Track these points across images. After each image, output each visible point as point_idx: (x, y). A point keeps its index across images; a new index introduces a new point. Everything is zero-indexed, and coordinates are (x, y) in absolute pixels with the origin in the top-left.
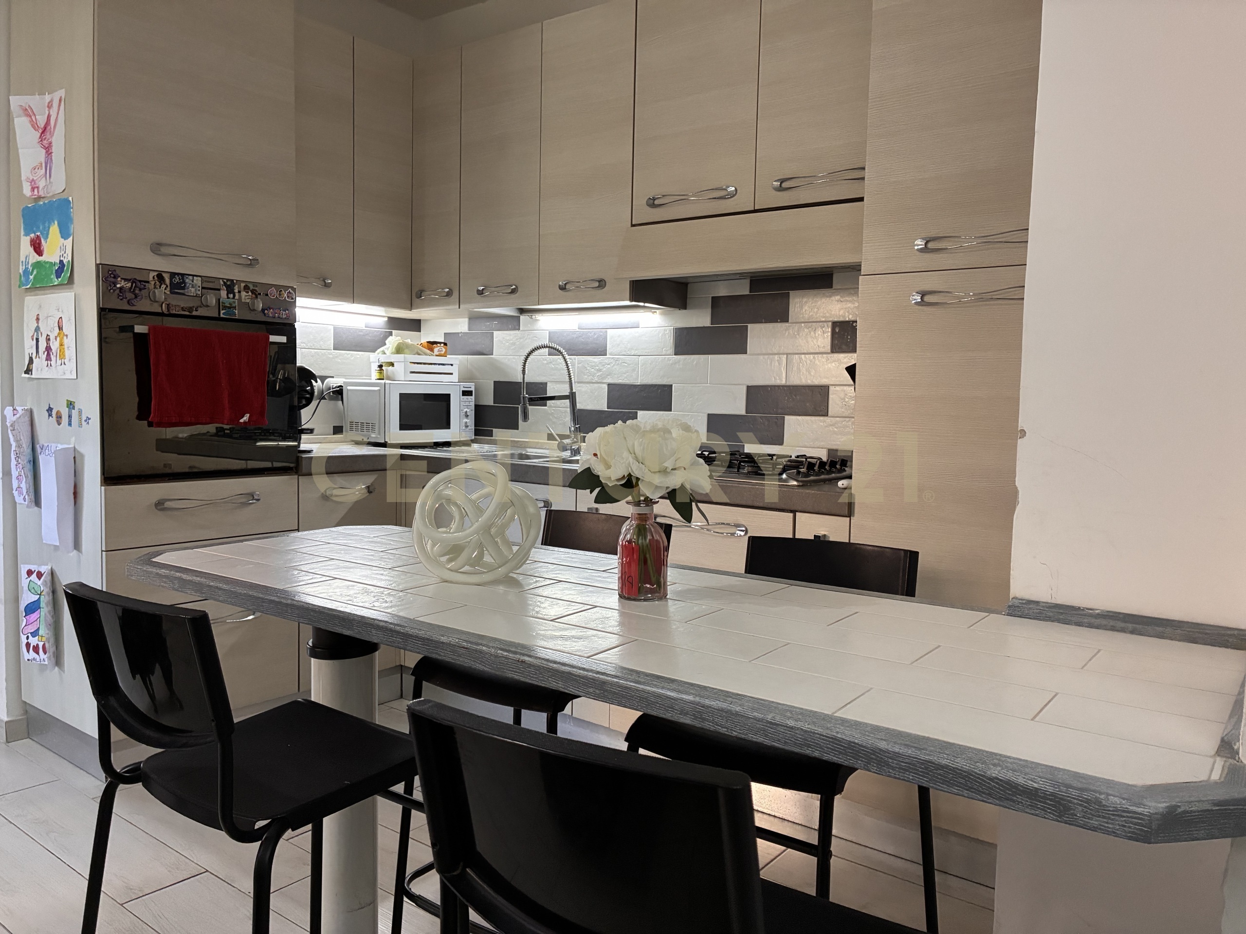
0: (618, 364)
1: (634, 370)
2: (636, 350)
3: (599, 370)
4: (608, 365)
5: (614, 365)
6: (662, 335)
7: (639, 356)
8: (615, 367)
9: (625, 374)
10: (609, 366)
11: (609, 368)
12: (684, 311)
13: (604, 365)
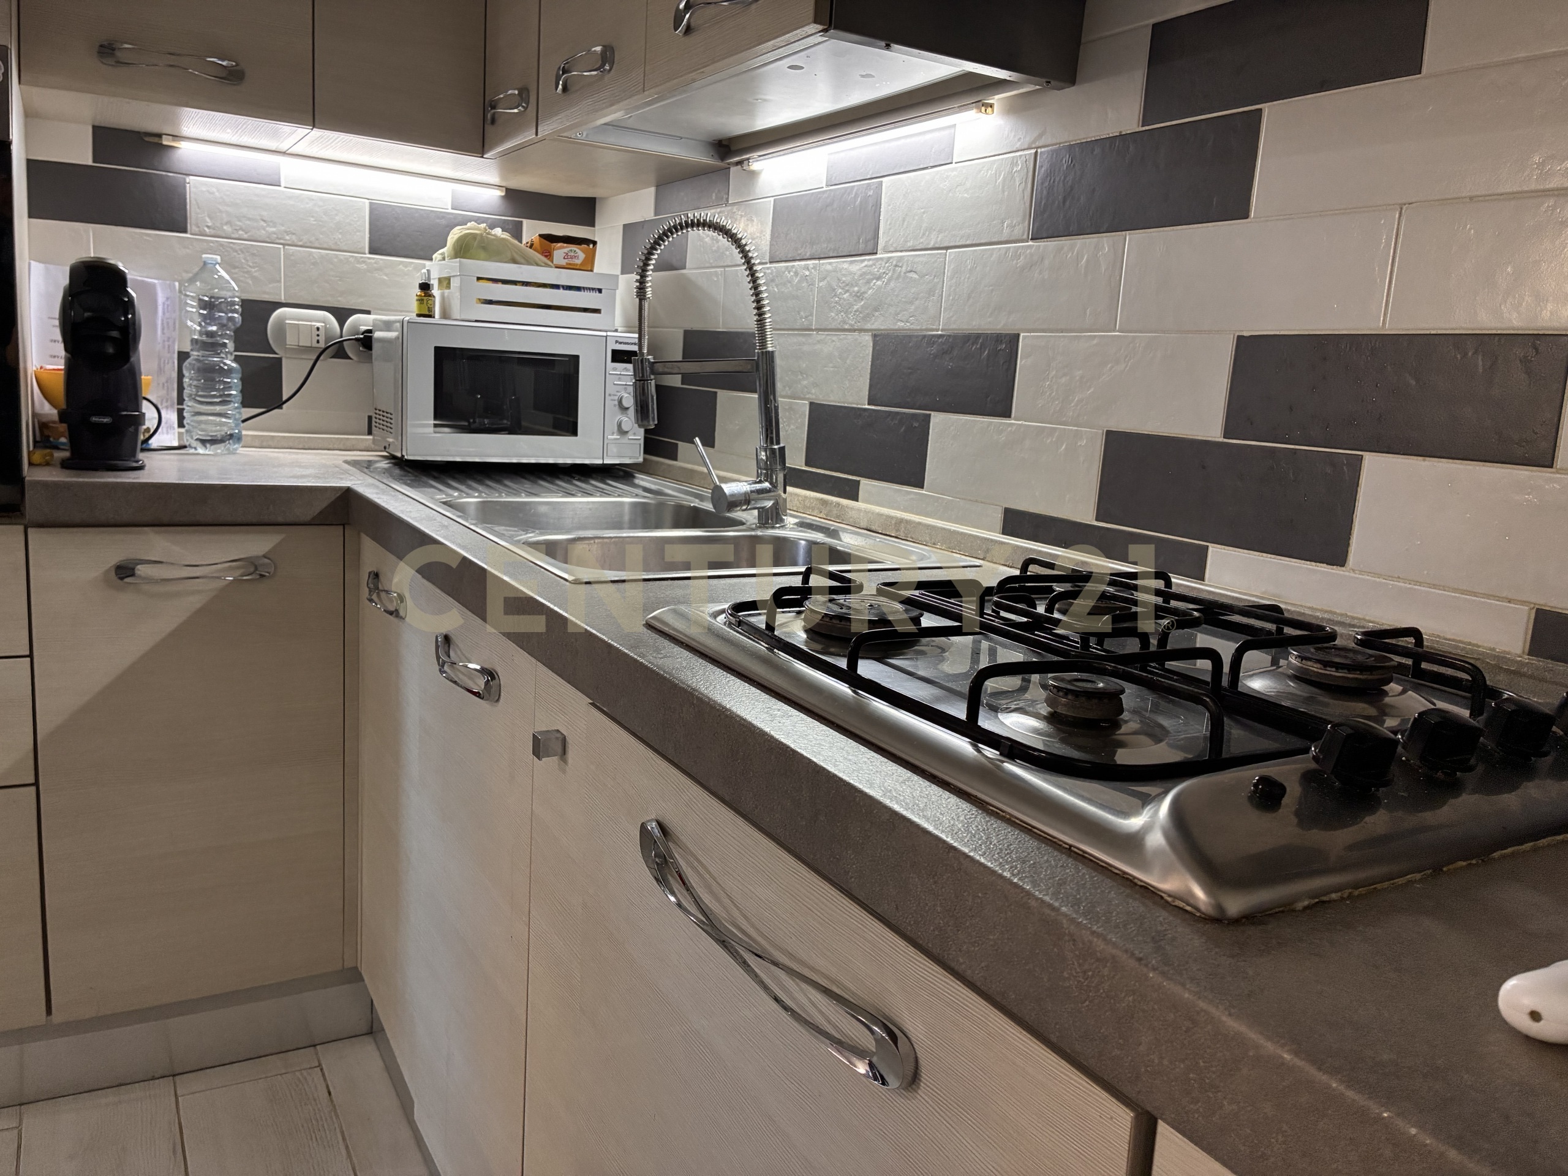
0: (899, 276)
1: (931, 292)
2: (940, 232)
3: (859, 296)
4: (878, 279)
5: (889, 280)
6: (1004, 179)
7: (947, 248)
8: (892, 284)
9: (911, 303)
10: (879, 283)
11: (880, 288)
12: (1070, 91)
13: (868, 282)
